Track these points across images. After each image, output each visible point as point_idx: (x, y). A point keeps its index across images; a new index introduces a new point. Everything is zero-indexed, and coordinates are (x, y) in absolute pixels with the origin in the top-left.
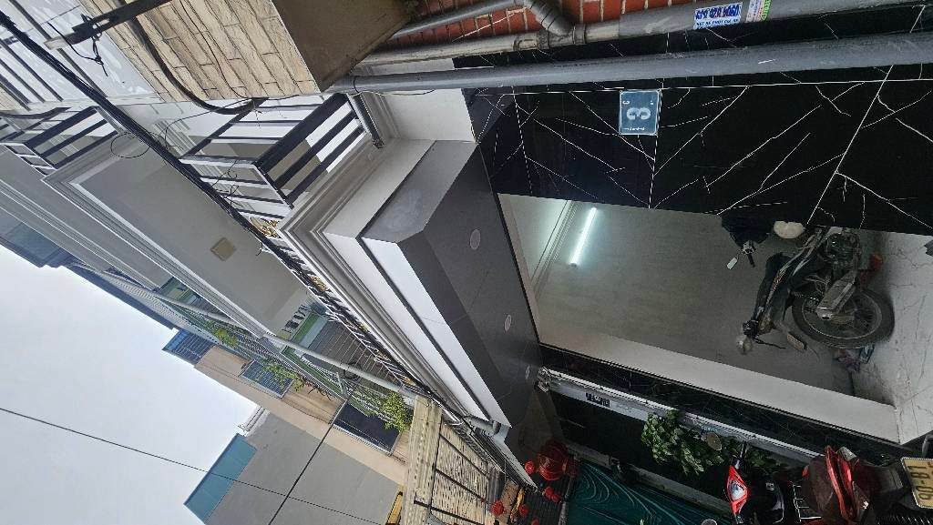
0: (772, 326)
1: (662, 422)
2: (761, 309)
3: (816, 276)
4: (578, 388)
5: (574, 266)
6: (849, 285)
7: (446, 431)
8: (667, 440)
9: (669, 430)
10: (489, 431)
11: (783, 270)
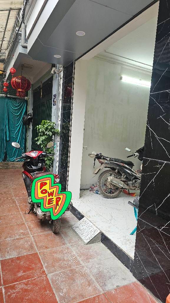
0: (102, 163)
1: (53, 128)
2: (108, 159)
3: (125, 177)
4: (58, 89)
5: (121, 78)
6: (122, 186)
7: (13, 13)
8: (46, 130)
9: (50, 130)
10: (22, 42)
11: (126, 166)
